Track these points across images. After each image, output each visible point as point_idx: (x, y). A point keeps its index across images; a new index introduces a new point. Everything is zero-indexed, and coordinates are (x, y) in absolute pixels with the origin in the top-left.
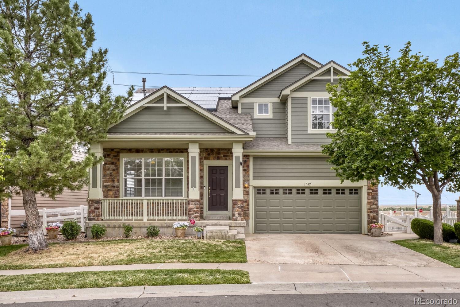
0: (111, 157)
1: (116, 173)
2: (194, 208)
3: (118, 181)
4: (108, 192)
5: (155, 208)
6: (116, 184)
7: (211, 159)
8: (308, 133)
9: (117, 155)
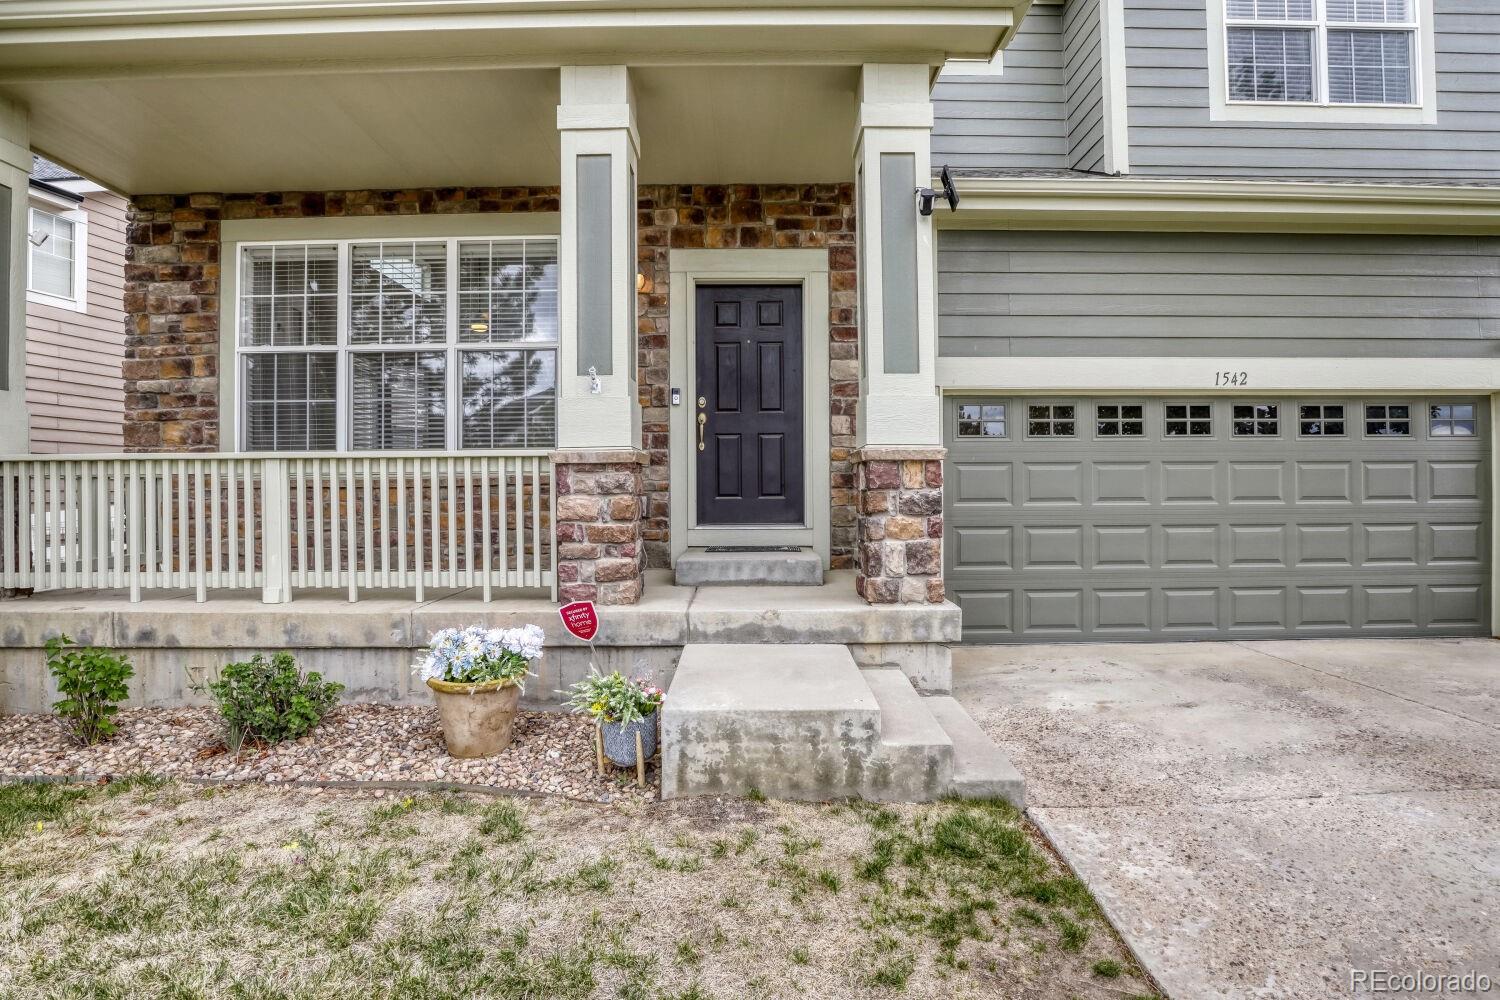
0: (176, 236)
1: (196, 324)
2: (594, 512)
3: (212, 367)
4: (157, 430)
5: (410, 510)
6: (199, 383)
7: (708, 239)
8: (1213, 118)
9: (206, 226)
